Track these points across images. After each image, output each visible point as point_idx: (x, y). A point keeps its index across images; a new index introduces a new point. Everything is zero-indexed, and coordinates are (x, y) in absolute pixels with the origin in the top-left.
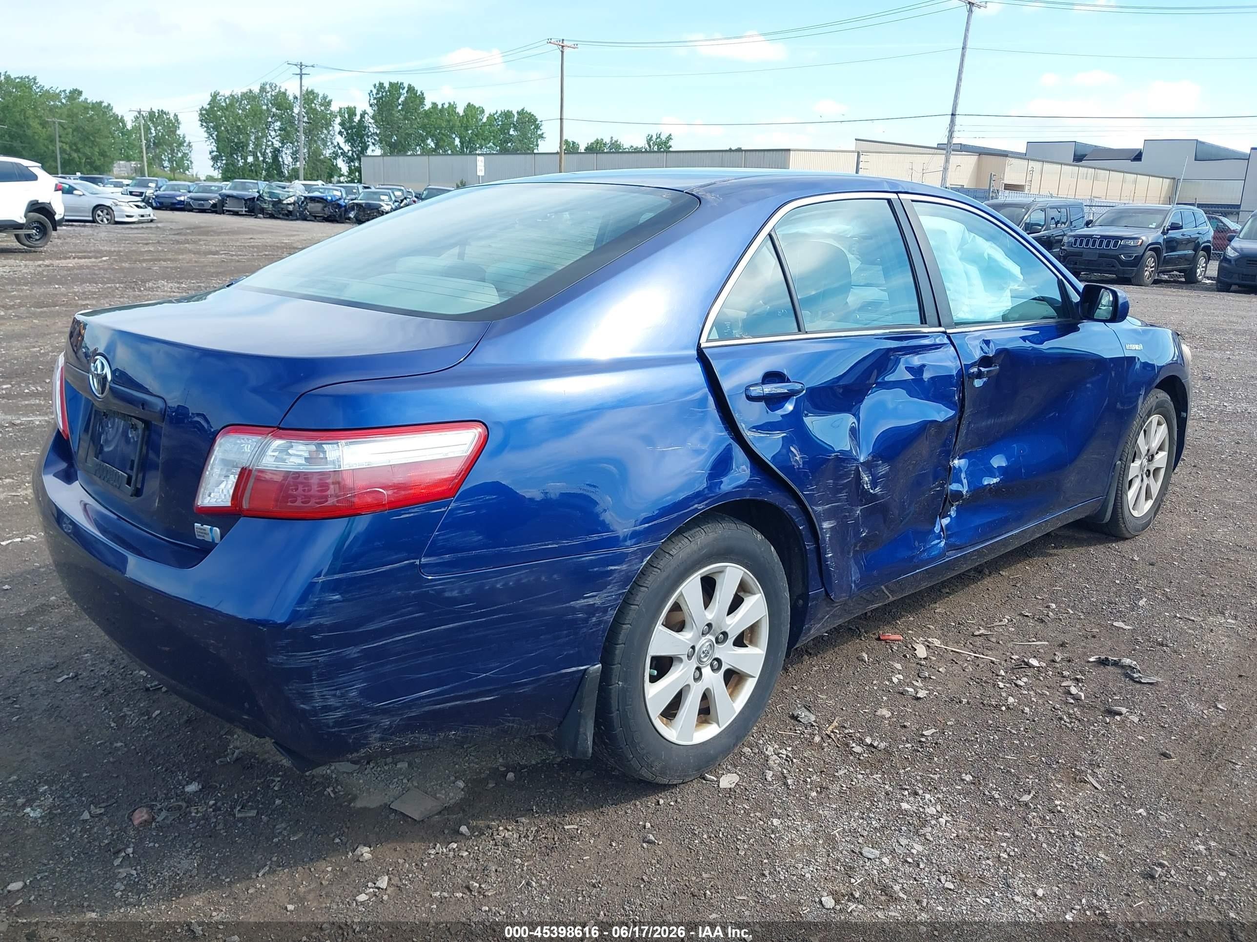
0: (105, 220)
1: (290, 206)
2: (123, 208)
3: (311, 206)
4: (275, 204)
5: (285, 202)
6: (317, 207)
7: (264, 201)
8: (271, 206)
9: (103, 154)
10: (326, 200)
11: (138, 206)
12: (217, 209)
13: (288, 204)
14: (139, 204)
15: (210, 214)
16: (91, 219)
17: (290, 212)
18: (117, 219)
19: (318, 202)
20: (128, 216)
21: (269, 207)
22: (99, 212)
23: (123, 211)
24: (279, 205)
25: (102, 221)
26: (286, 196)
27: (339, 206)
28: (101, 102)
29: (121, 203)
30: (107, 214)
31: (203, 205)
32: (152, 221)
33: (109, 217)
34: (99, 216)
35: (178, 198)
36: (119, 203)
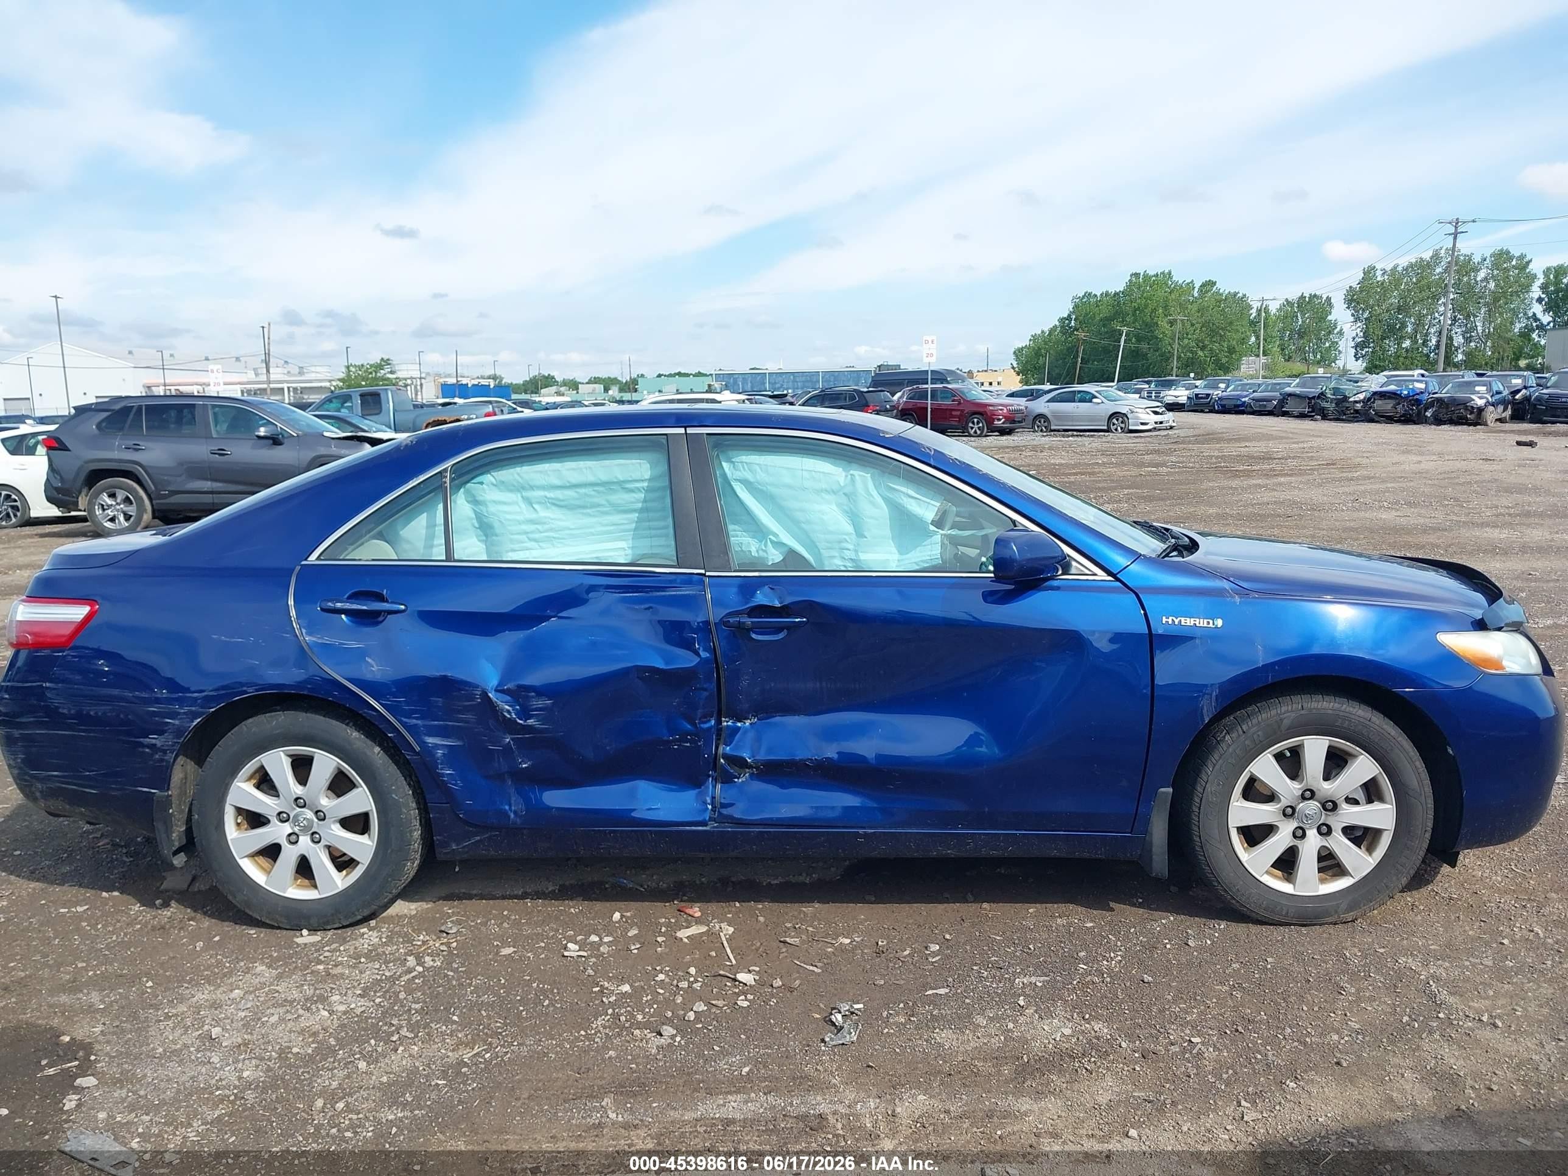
0: (1119, 428)
1: (1358, 405)
2: (1140, 415)
3: (1379, 404)
4: (1339, 402)
5: (1351, 400)
6: (1387, 406)
7: (1326, 399)
8: (1334, 405)
9: (1231, 351)
10: (1400, 395)
11: (1156, 413)
12: (1279, 411)
13: (1356, 402)
14: (1157, 409)
15: (1268, 417)
16: (1105, 428)
17: (1357, 411)
18: (1131, 428)
19: (1390, 398)
20: (1142, 424)
21: (1330, 406)
22: (1115, 421)
23: (1138, 418)
24: (1344, 404)
25: (1116, 430)
26: (1355, 392)
27: (1418, 402)
28: (1236, 294)
29: (1138, 410)
30: (1122, 422)
31: (1265, 406)
32: (1171, 428)
33: (1123, 425)
34: (1114, 424)
35: (1243, 400)
36: (1135, 410)
